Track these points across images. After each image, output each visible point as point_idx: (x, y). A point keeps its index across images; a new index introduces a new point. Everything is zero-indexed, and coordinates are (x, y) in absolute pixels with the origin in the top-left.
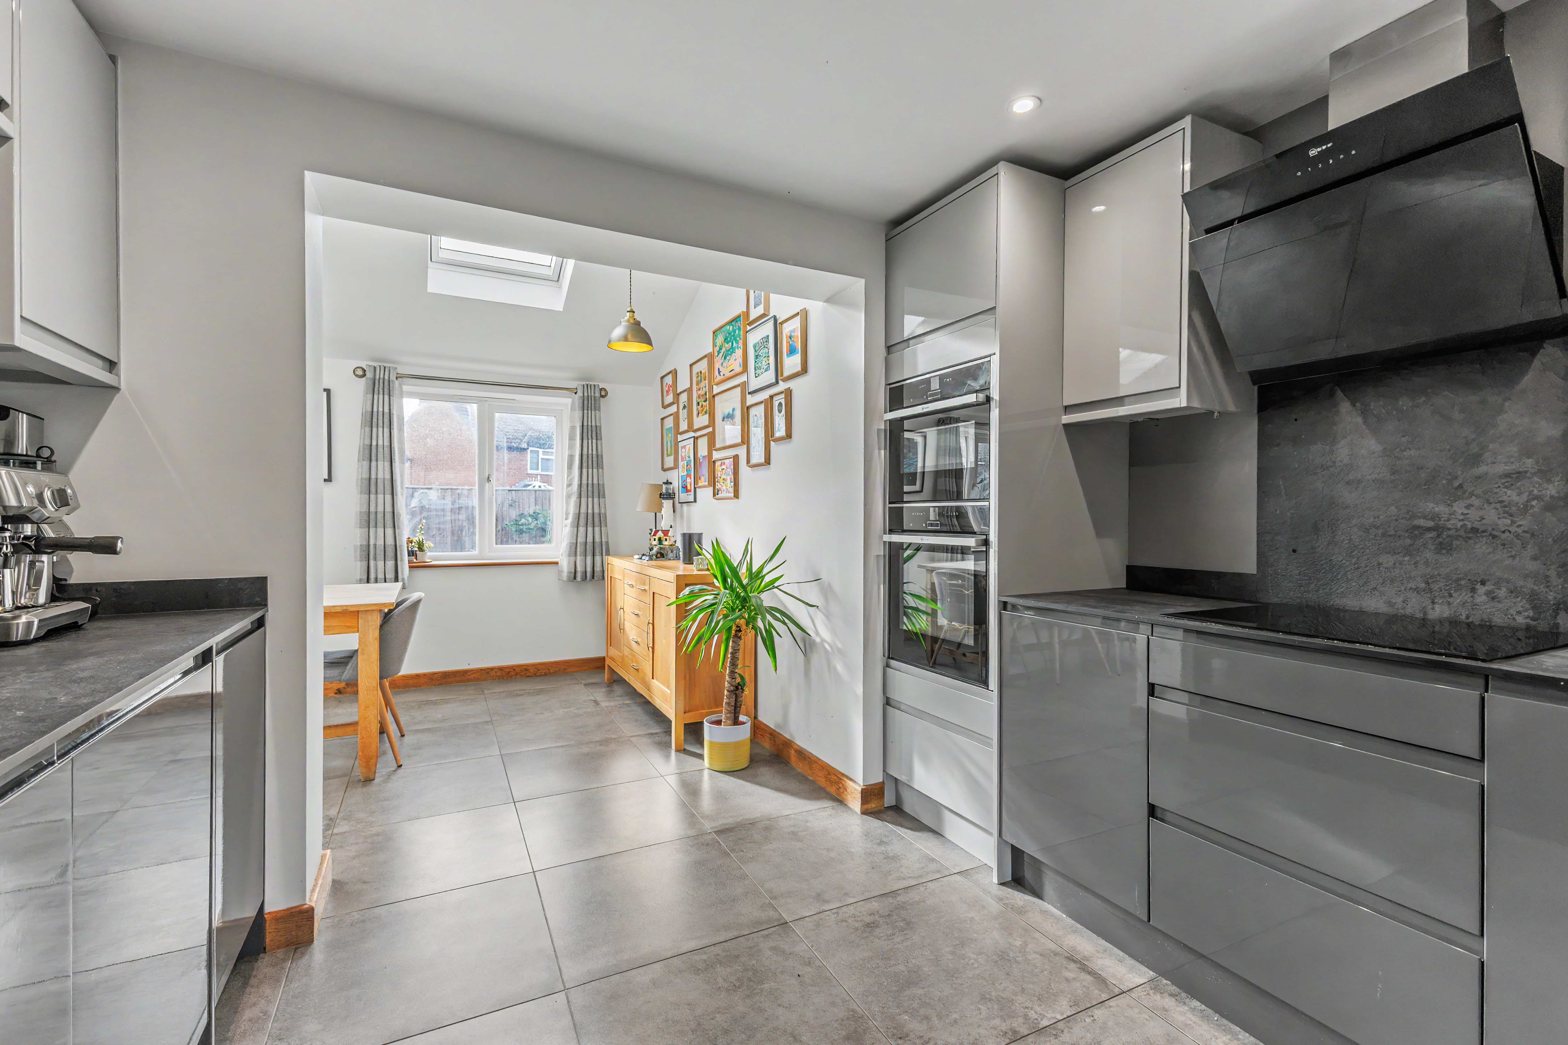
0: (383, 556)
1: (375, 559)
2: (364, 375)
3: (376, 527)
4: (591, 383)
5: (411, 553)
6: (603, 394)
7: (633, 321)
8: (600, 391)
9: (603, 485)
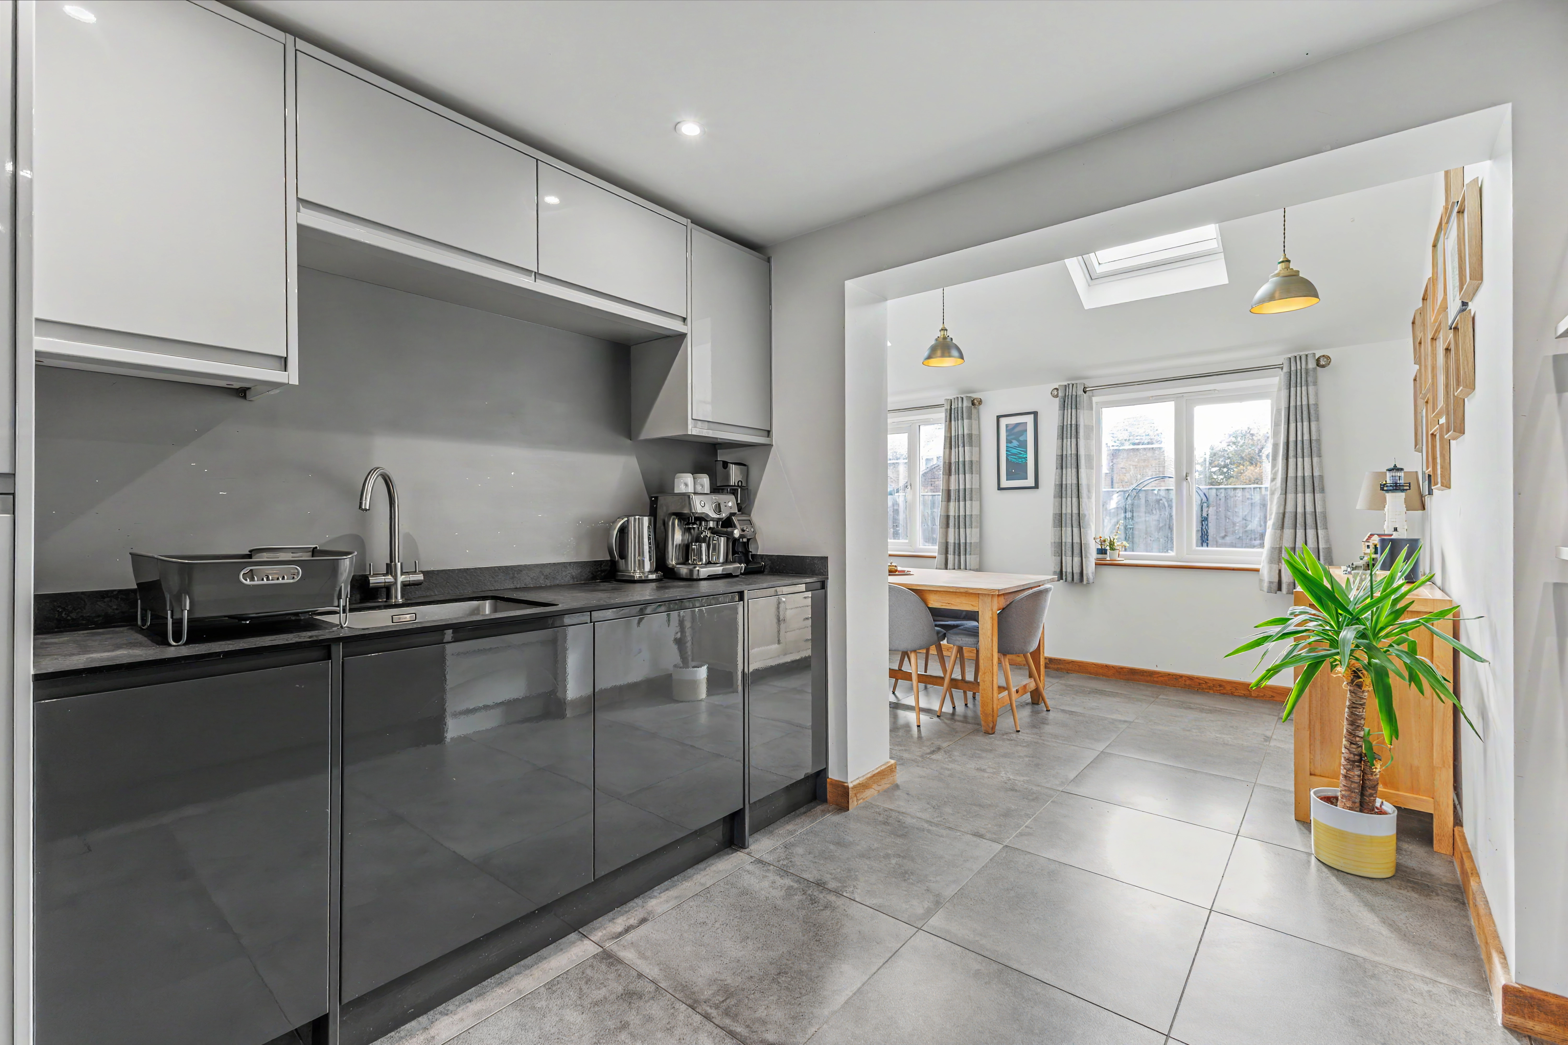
2: (1057, 395)
3: (1066, 527)
4: (1301, 353)
5: (1102, 551)
6: (1322, 362)
7: (1286, 273)
8: (1318, 360)
9: (1321, 477)
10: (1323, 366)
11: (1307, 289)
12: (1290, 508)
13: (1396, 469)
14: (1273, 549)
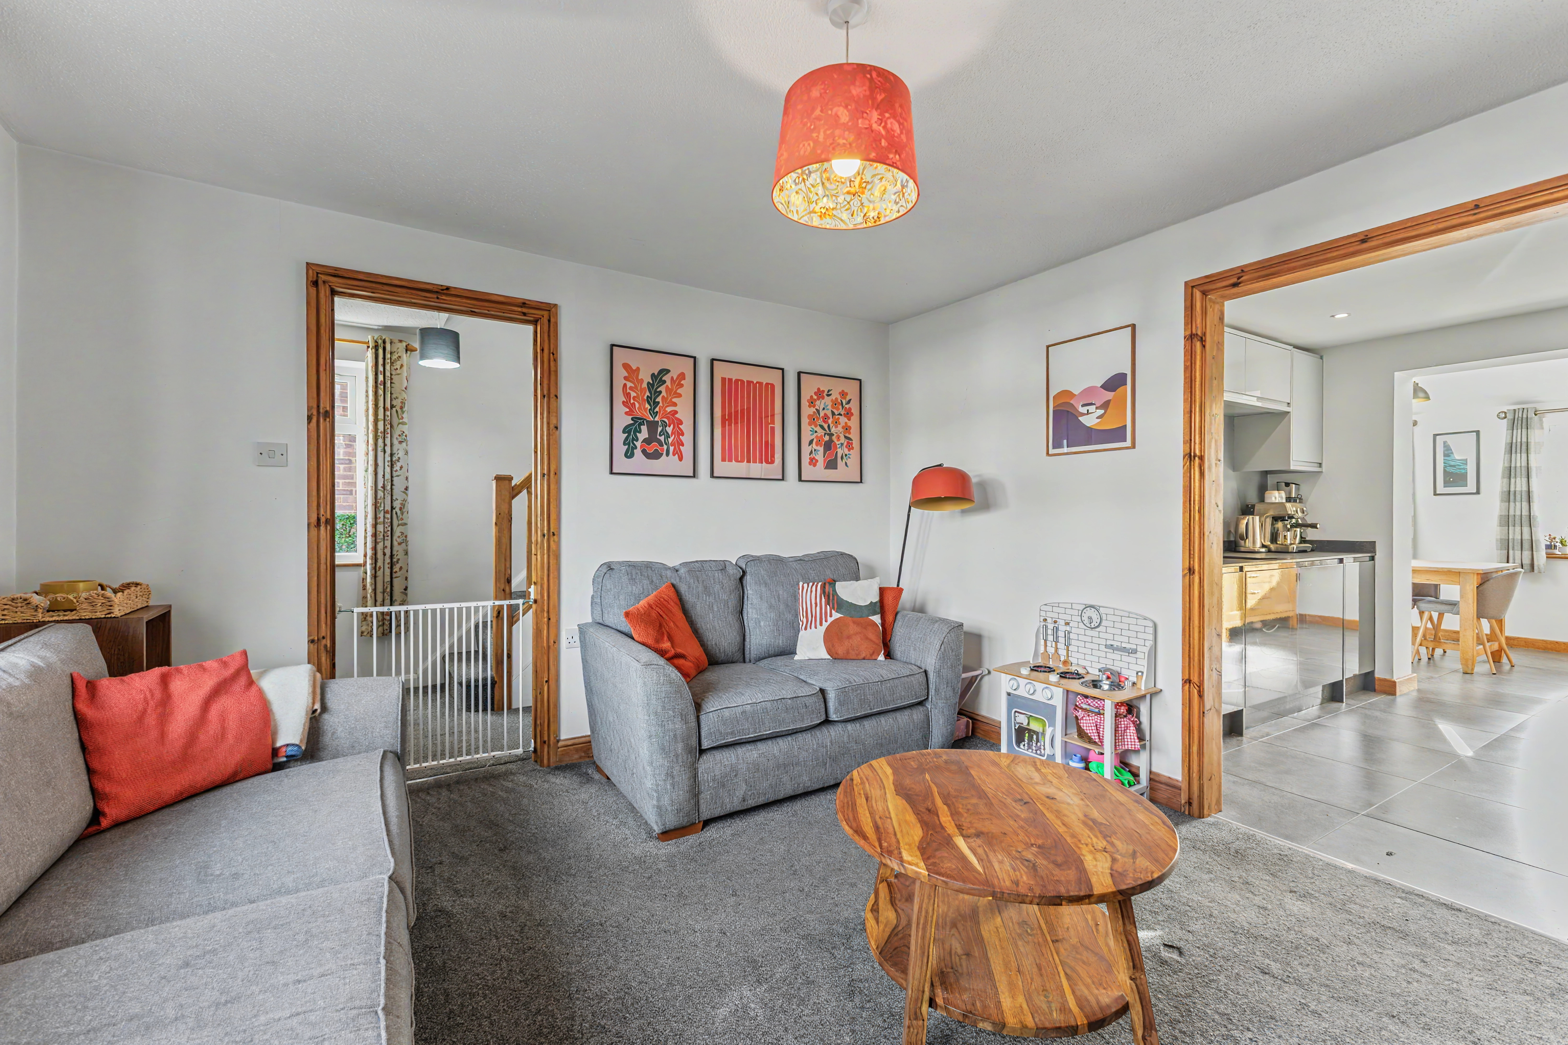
0: (1520, 546)
1: (1513, 549)
2: (1505, 417)
3: (1514, 526)
5: (1548, 547)
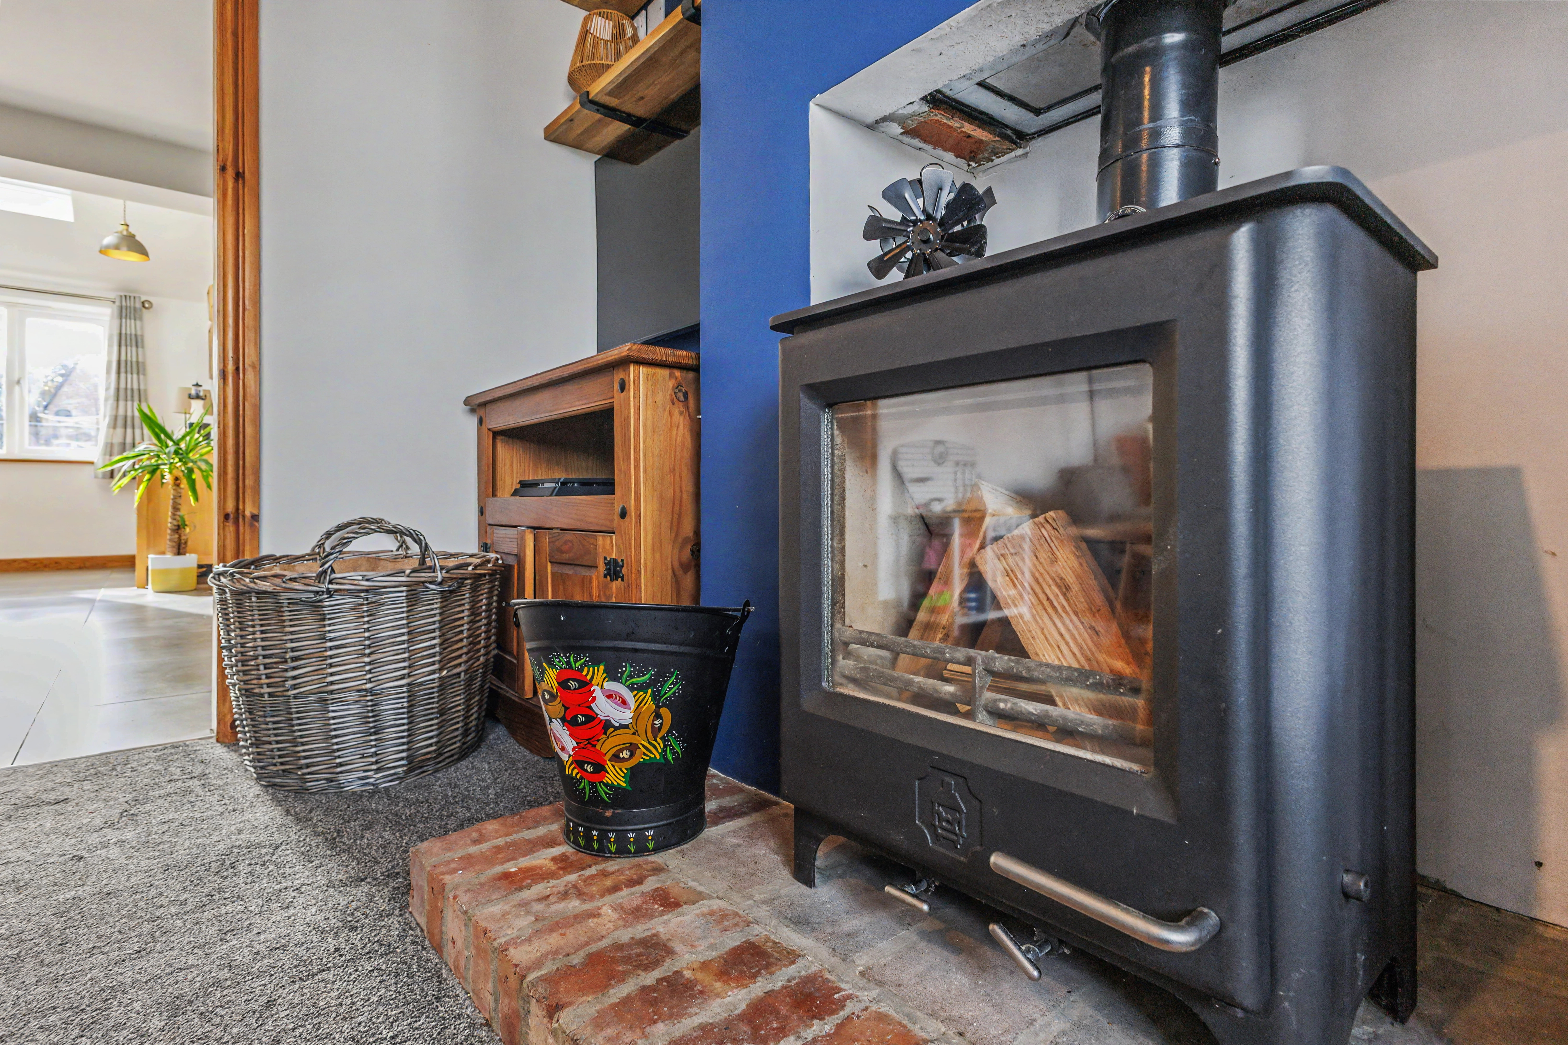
4: (131, 295)
6: (147, 305)
7: (125, 233)
8: (143, 303)
9: (145, 390)
10: (146, 308)
11: (141, 250)
12: (121, 412)
13: (197, 385)
14: (106, 444)
